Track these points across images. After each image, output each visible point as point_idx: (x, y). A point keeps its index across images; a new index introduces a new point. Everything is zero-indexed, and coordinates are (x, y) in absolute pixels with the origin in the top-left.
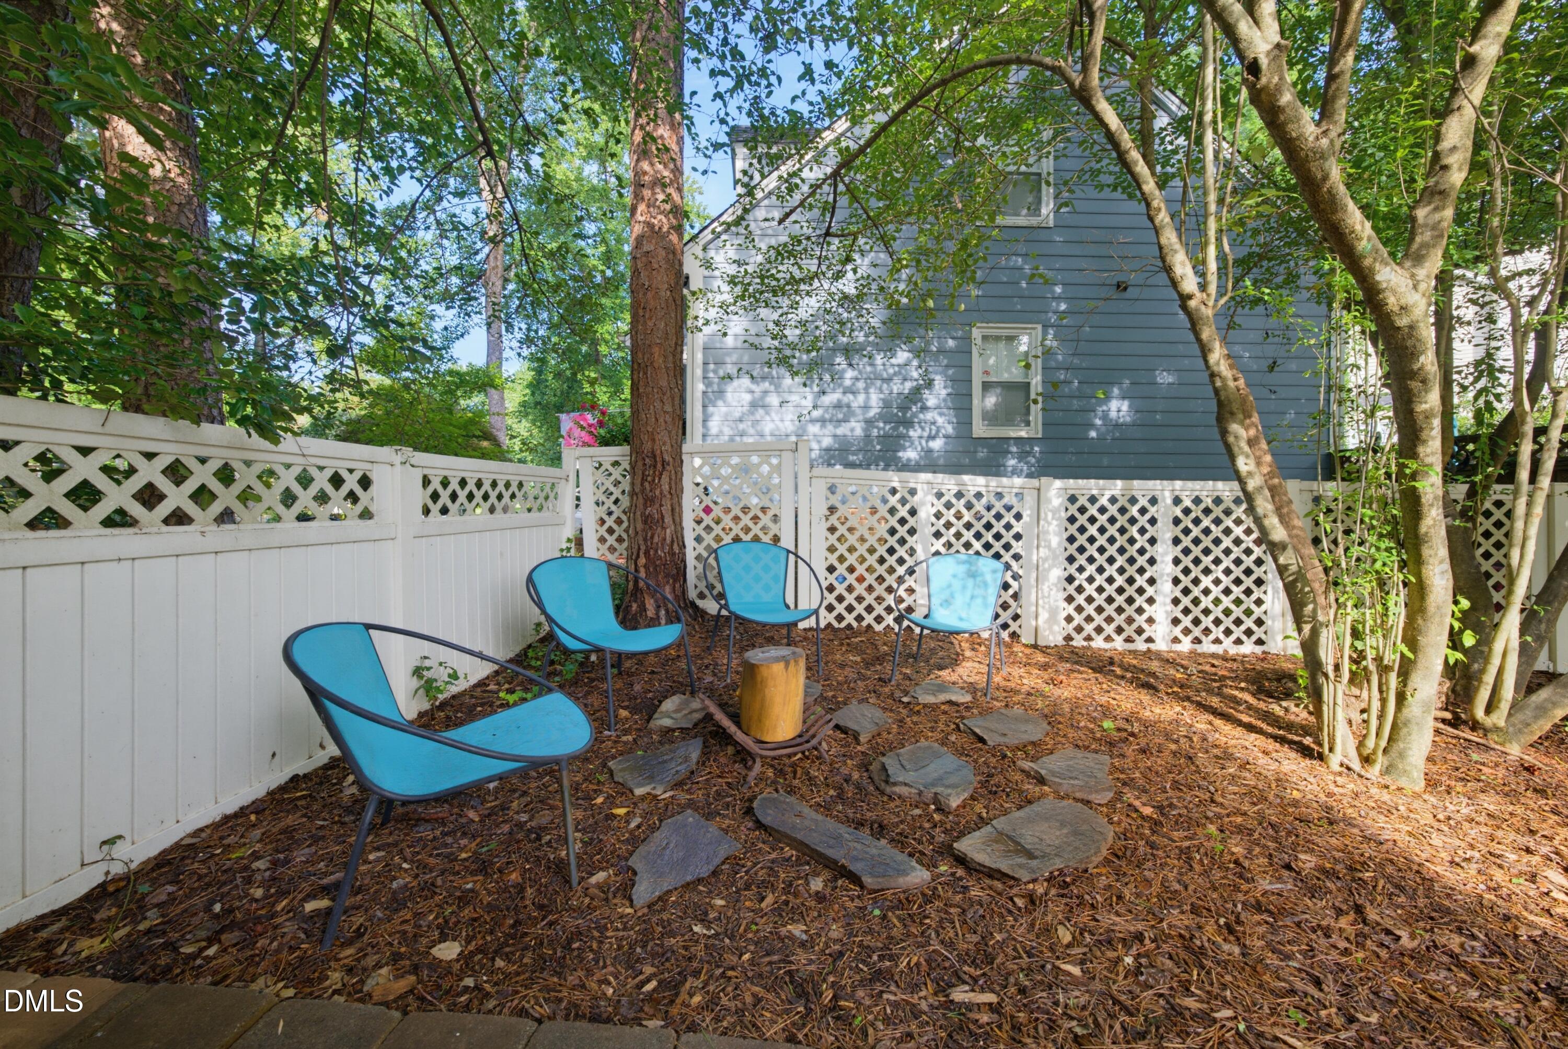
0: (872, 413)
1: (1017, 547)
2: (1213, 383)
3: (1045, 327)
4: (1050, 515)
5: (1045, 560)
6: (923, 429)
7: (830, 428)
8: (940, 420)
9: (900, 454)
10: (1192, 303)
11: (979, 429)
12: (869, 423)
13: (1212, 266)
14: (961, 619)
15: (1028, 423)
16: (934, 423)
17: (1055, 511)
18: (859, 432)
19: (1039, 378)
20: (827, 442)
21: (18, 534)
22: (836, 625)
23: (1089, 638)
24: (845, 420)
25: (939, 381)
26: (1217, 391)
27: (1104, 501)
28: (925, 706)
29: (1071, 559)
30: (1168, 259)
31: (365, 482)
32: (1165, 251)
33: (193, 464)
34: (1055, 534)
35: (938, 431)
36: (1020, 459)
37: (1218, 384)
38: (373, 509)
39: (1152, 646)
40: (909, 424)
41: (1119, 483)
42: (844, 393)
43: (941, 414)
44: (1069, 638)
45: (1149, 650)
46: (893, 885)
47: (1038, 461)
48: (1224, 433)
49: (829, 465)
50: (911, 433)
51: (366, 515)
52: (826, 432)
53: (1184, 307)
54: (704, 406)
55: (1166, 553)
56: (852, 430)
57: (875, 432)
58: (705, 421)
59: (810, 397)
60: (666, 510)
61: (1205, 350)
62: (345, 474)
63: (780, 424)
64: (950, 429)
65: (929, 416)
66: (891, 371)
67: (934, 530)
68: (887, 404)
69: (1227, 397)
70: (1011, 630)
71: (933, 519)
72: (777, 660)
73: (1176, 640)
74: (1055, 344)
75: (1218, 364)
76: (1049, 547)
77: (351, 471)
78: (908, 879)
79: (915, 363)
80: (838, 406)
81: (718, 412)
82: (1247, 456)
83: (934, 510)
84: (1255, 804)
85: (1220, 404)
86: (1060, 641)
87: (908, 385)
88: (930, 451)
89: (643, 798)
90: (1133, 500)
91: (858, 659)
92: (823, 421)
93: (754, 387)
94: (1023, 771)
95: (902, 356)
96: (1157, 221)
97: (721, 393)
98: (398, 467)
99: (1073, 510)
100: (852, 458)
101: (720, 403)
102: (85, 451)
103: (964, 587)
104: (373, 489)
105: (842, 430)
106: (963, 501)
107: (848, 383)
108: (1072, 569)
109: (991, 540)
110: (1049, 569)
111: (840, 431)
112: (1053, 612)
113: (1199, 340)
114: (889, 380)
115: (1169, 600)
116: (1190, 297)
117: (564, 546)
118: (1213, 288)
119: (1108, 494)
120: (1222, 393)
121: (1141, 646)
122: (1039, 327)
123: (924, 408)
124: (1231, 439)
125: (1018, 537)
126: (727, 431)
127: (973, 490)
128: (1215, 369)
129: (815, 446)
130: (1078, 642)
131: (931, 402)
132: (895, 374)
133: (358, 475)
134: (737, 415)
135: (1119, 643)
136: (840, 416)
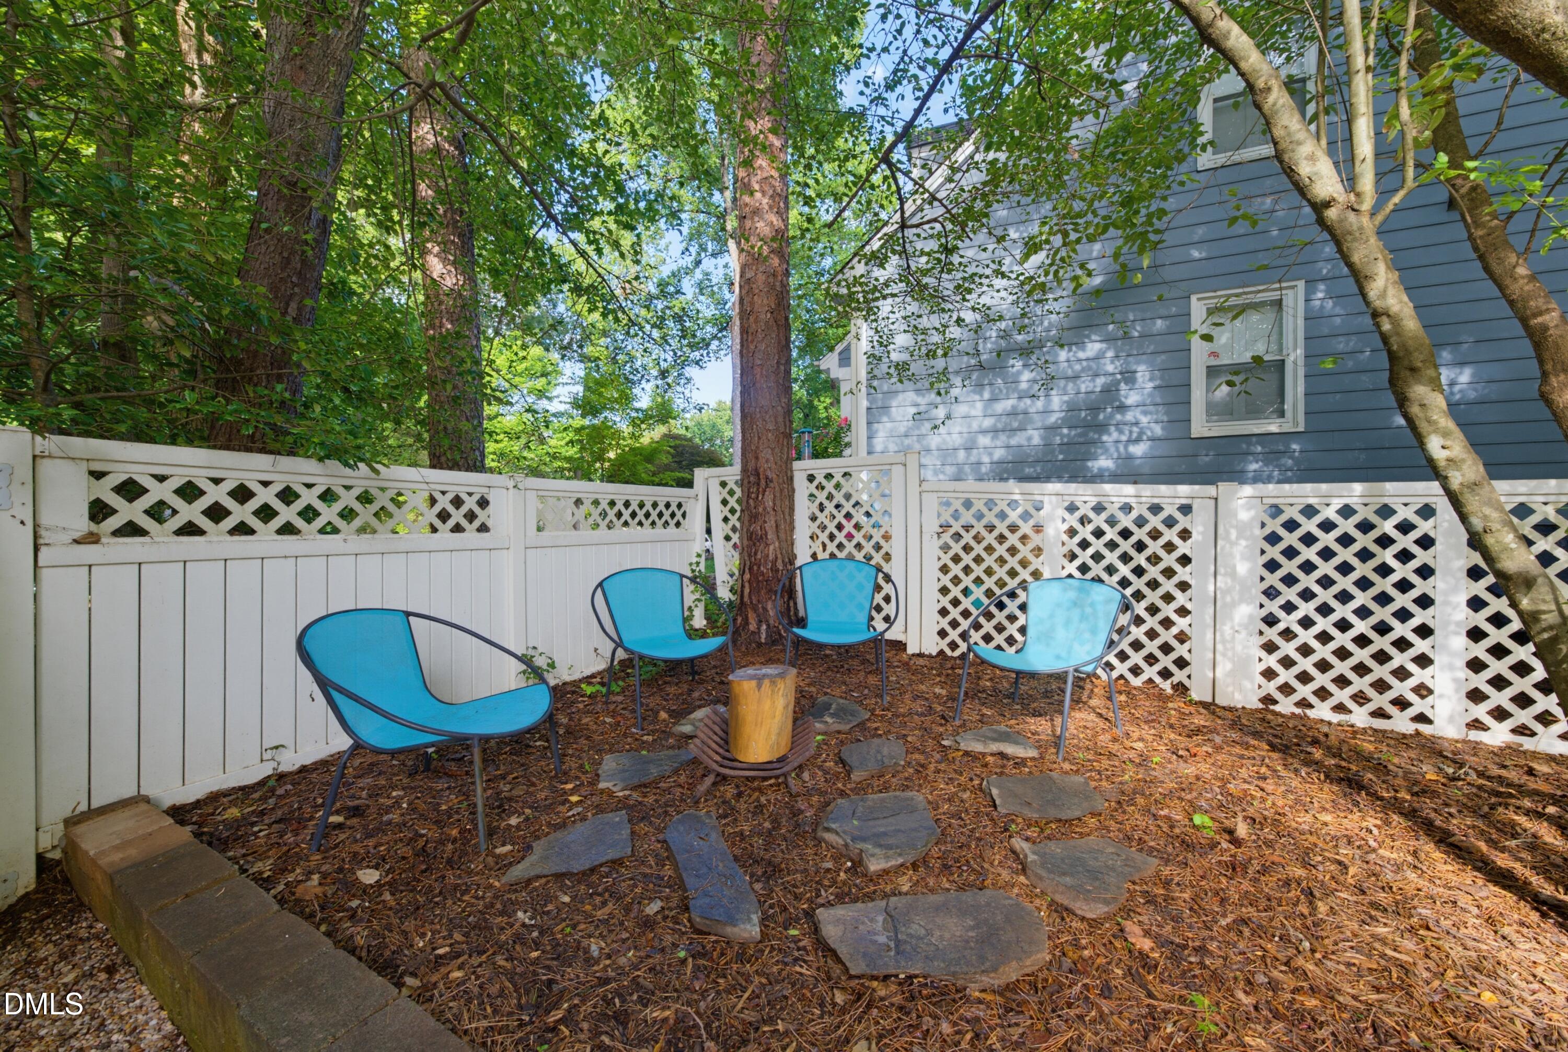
0: (1053, 419)
1: (1183, 573)
2: (1378, 326)
3: (1311, 283)
4: (1233, 534)
5: (1228, 591)
6: (1121, 432)
7: (1003, 438)
8: (1144, 420)
9: (1090, 464)
10: (1332, 214)
11: (1200, 426)
12: (1052, 429)
13: (1365, 146)
14: (1058, 657)
15: (1282, 414)
16: (1136, 424)
17: (1242, 529)
18: (1036, 440)
19: (1300, 352)
20: (999, 454)
21: (221, 538)
22: (949, 652)
23: (1304, 703)
24: (1021, 429)
25: (1142, 372)
26: (1385, 338)
27: (1330, 513)
28: (967, 753)
29: (1271, 593)
30: (1286, 157)
31: (483, 503)
32: (1283, 145)
33: (340, 491)
34: (1244, 558)
35: (1141, 433)
36: (1267, 462)
37: (1386, 326)
38: (490, 524)
39: (1424, 728)
40: (1102, 428)
41: (1358, 488)
42: (1020, 398)
43: (1145, 413)
44: (1268, 700)
45: (1418, 733)
46: (720, 931)
47: (1297, 461)
48: (1402, 402)
49: (1002, 479)
50: (1105, 438)
51: (483, 528)
52: (999, 443)
53: (1321, 222)
54: (869, 423)
55: (1455, 590)
56: (1029, 439)
57: (1058, 440)
58: (870, 438)
59: (979, 405)
60: (770, 526)
61: (1359, 278)
62: (464, 497)
63: (947, 438)
64: (1158, 430)
65: (1129, 416)
66: (1078, 367)
67: (1065, 550)
68: (1072, 408)
69: (1404, 346)
70: (1175, 680)
71: (1065, 538)
72: (752, 678)
73: (1476, 725)
74: (1329, 304)
75: (1383, 295)
76: (1233, 574)
77: (470, 494)
78: (736, 930)
79: (1110, 354)
80: (1013, 413)
81: (883, 430)
82: (1446, 434)
83: (1065, 527)
84: (1377, 990)
85: (1393, 357)
86: (1253, 703)
87: (1100, 381)
88: (1130, 457)
89: (602, 791)
90: (1386, 512)
91: (944, 692)
92: (995, 431)
93: (920, 400)
94: (1014, 852)
95: (1093, 347)
96: (1266, 108)
97: (885, 408)
98: (512, 490)
99: (1275, 526)
100: (1028, 471)
101: (885, 419)
102: (265, 484)
103: (1068, 622)
104: (490, 509)
105: (1018, 439)
106: (1104, 516)
107: (1024, 386)
108: (1274, 607)
109: (1144, 564)
110: (1234, 605)
111: (1014, 442)
112: (1241, 666)
113: (1350, 265)
114: (1076, 377)
115: (1461, 663)
116: (1327, 204)
117: (695, 560)
118: (1367, 182)
119: (1337, 503)
120: (1394, 340)
121: (1402, 723)
122: (1301, 284)
123: (1122, 408)
124: (1415, 410)
125: (1185, 560)
126: (892, 447)
127: (1119, 501)
128: (1378, 304)
129: (986, 459)
130: (1286, 706)
131: (1132, 398)
132: (1083, 370)
133: (476, 497)
134: (902, 430)
135: (1360, 717)
136: (1015, 425)
